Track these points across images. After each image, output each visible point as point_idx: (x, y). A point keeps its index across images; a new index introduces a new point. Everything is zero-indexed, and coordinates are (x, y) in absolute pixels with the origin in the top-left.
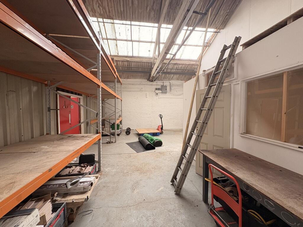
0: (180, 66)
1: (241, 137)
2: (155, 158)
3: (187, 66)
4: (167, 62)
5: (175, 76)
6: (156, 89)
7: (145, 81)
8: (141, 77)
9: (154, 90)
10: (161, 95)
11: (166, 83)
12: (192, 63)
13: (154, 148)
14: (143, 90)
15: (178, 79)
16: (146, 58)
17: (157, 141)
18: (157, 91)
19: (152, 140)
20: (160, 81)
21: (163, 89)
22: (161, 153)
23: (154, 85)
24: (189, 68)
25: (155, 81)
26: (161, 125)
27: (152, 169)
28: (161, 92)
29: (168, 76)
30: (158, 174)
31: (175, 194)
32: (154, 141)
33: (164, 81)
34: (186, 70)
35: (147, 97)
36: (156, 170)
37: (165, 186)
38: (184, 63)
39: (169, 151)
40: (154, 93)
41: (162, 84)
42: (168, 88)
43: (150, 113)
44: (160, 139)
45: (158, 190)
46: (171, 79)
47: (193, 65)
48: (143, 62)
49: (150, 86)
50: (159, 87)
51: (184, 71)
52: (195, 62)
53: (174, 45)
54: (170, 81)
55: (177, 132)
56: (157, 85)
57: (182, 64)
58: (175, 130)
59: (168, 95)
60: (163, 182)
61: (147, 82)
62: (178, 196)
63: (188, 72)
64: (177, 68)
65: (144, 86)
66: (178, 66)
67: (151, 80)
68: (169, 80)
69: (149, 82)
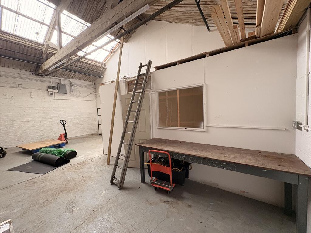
0: (84, 65)
1: (158, 129)
2: (76, 170)
3: (92, 66)
4: (76, 59)
5: (77, 75)
6: (49, 87)
7: (26, 74)
8: (18, 67)
9: (45, 88)
10: (57, 96)
11: (65, 81)
12: (97, 64)
13: (68, 162)
14: (23, 86)
15: (80, 79)
16: (30, 41)
17: (70, 152)
18: (51, 90)
19: (60, 153)
20: (54, 77)
21: (60, 89)
22: (80, 163)
23: (45, 81)
24: (94, 68)
25: (47, 75)
26: (65, 133)
27: (80, 182)
28: (57, 91)
29: (68, 73)
30: (92, 183)
31: (119, 189)
32: (65, 153)
33: (62, 79)
34: (90, 70)
35: (33, 97)
36: (86, 181)
37: (106, 189)
38: (89, 63)
39: (89, 159)
40: (46, 93)
41: (58, 81)
42: (68, 88)
43: (41, 120)
44: (72, 149)
45: (102, 195)
46: (71, 77)
47: (99, 67)
48: (25, 46)
49: (38, 82)
50: (54, 85)
51: (89, 71)
52: (100, 65)
53: (90, 45)
54: (70, 80)
55: (85, 139)
56: (50, 82)
57: (86, 63)
58: (81, 137)
59: (67, 96)
60: (102, 186)
61: (31, 76)
62: (123, 189)
63: (93, 73)
64: (79, 66)
65: (25, 80)
66: (81, 64)
67: (41, 74)
68: (68, 78)
69: (36, 76)
